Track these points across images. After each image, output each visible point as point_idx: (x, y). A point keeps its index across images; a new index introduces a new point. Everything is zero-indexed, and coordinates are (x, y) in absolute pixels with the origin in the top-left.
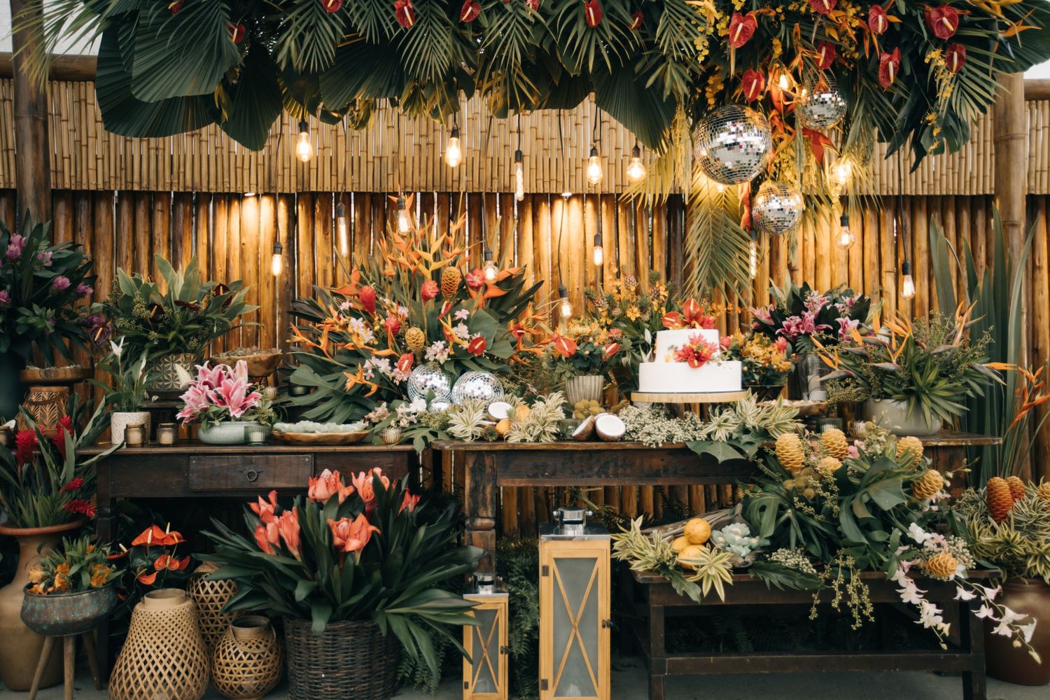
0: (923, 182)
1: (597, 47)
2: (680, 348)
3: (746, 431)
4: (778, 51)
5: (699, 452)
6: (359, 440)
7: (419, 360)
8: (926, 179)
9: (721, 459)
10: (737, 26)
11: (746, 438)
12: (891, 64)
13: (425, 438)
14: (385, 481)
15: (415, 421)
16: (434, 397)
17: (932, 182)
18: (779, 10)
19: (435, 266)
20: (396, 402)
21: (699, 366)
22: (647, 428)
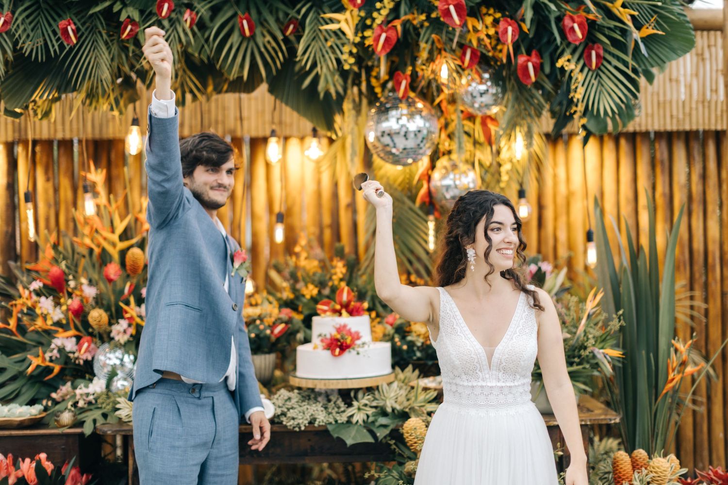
0: (672, 116)
1: (253, 54)
2: (328, 336)
3: (384, 413)
4: (424, 55)
5: (335, 436)
6: (35, 423)
7: (104, 337)
8: (675, 113)
9: (349, 442)
10: (380, 36)
11: (383, 420)
12: (530, 65)
13: (95, 421)
14: (49, 466)
15: (94, 401)
16: (116, 374)
17: (681, 116)
18: (423, 17)
19: (121, 245)
20: (79, 381)
21: (340, 354)
22: (291, 414)
